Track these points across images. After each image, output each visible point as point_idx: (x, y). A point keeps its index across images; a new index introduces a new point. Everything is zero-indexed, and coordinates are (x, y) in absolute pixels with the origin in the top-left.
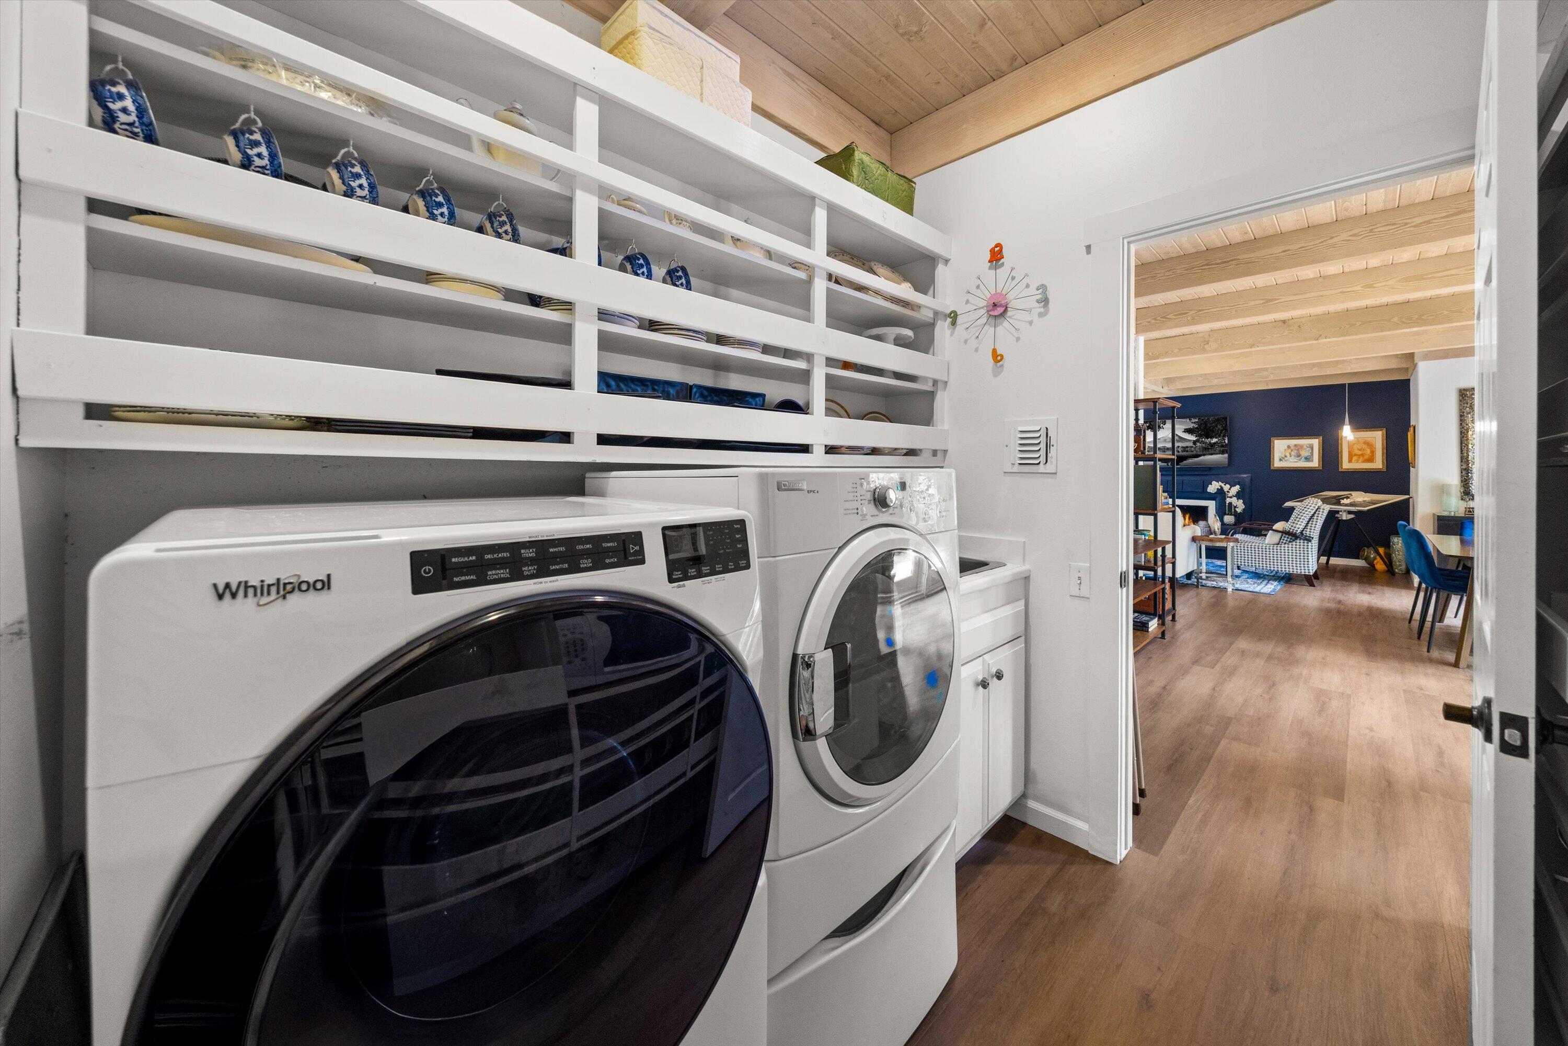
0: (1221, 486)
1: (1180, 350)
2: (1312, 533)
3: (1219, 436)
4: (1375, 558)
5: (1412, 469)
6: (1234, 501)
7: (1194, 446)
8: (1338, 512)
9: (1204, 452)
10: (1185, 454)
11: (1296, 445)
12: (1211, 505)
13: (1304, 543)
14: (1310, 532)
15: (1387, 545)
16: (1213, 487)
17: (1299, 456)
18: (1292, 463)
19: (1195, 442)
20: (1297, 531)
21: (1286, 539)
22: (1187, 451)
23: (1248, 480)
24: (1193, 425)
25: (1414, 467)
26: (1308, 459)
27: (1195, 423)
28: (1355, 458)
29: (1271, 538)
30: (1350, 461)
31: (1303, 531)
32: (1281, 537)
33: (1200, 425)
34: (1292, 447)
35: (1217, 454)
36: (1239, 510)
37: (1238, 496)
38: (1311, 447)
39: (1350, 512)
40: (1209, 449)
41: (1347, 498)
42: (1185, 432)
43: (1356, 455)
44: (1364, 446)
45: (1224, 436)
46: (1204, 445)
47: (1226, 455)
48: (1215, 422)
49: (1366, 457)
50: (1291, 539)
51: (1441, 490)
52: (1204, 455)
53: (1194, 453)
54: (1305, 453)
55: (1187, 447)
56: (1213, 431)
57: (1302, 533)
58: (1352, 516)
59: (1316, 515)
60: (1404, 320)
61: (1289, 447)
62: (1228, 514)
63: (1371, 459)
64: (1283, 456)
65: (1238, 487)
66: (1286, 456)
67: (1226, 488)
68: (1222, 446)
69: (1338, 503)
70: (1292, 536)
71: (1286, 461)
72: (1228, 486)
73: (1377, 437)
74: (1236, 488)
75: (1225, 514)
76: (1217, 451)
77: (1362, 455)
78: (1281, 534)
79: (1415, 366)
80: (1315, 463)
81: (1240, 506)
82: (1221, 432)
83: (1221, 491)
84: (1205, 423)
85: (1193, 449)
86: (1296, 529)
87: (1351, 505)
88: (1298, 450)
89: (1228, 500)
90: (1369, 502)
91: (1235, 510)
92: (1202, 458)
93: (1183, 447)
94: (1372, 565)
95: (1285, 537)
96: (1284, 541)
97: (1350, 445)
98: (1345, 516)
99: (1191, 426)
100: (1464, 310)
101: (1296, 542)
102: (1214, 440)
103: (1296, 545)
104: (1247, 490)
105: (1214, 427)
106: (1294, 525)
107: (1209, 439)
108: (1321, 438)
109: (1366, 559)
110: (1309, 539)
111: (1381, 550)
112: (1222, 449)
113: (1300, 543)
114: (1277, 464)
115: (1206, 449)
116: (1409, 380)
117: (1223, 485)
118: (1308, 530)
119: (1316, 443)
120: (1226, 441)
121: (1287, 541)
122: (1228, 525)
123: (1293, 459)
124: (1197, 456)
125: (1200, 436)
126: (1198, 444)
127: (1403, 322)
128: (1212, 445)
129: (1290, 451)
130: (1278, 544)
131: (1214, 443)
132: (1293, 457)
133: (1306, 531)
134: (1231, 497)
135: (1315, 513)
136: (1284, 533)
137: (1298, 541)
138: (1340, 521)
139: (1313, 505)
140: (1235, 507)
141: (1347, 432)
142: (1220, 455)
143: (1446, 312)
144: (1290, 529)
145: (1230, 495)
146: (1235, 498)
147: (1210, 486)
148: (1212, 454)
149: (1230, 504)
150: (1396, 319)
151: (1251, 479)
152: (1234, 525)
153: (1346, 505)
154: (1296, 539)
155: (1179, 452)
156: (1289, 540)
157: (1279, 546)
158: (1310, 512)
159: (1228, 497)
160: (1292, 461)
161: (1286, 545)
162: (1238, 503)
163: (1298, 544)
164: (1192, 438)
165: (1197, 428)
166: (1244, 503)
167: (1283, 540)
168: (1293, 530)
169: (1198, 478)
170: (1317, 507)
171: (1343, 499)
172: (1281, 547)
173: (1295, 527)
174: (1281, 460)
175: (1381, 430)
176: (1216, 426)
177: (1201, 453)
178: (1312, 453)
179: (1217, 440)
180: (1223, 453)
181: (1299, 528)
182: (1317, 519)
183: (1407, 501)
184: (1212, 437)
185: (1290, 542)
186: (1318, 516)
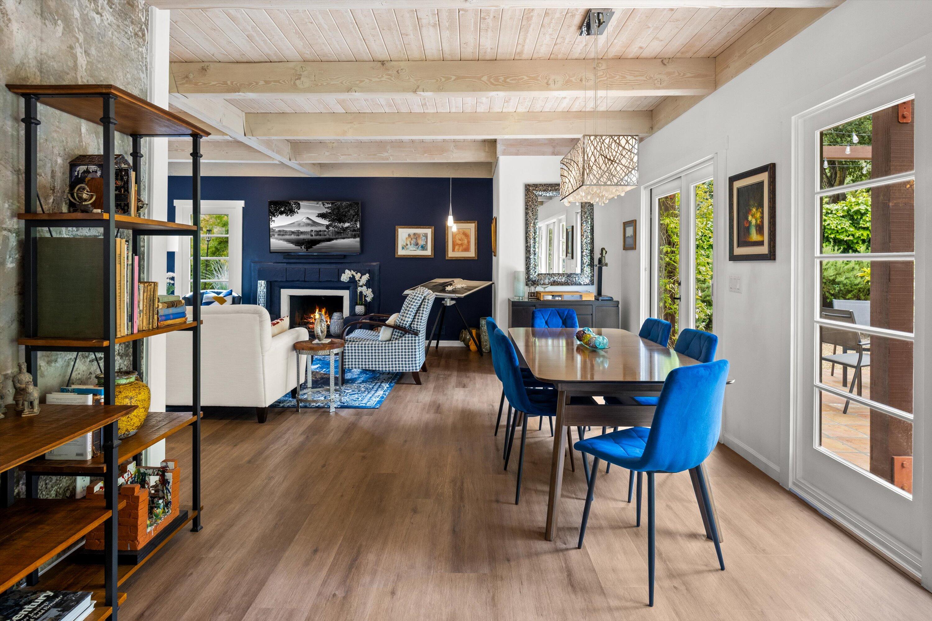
0: (353, 275)
1: (267, 82)
2: (418, 326)
3: (352, 221)
4: (470, 340)
5: (493, 257)
6: (364, 289)
7: (327, 230)
8: (443, 299)
9: (337, 236)
10: (318, 237)
11: (415, 234)
12: (345, 294)
13: (412, 337)
14: (417, 325)
15: (477, 326)
16: (345, 277)
17: (417, 244)
18: (412, 251)
19: (328, 227)
20: (406, 324)
21: (397, 334)
22: (320, 235)
23: (377, 269)
24: (326, 210)
25: (495, 256)
26: (424, 248)
27: (328, 208)
28: (457, 247)
29: (384, 333)
30: (453, 250)
31: (411, 324)
32: (393, 332)
33: (333, 210)
34: (412, 236)
35: (349, 238)
36: (369, 299)
37: (368, 284)
38: (426, 236)
39: (452, 299)
40: (341, 233)
41: (451, 285)
42: (318, 216)
43: (458, 244)
44: (463, 237)
45: (356, 221)
46: (336, 229)
47: (358, 239)
48: (347, 208)
49: (464, 247)
50: (401, 333)
51: (514, 276)
52: (336, 239)
53: (327, 236)
54: (421, 242)
55: (320, 231)
56: (345, 216)
57: (410, 326)
58: (453, 302)
59: (422, 306)
60: (492, 80)
61: (409, 235)
62: (359, 305)
63: (467, 249)
64: (405, 244)
65: (367, 275)
66: (407, 245)
67: (358, 276)
68: (354, 230)
69: (444, 291)
70: (402, 331)
71: (407, 249)
72: (359, 274)
73: (471, 228)
74: (366, 277)
75: (357, 304)
76: (349, 235)
77: (462, 245)
78: (392, 329)
79: (497, 159)
80: (428, 252)
81: (369, 294)
82: (353, 217)
83: (352, 280)
84: (338, 208)
85: (325, 233)
86: (405, 323)
87: (453, 292)
88: (416, 239)
89: (359, 289)
90: (465, 289)
91: (365, 300)
92: (334, 241)
93: (316, 231)
94: (468, 346)
95: (396, 332)
96: (395, 337)
97: (454, 236)
98: (449, 303)
99: (324, 211)
100: (539, 78)
101: (405, 337)
102: (347, 225)
103: (405, 340)
104: (376, 278)
105: (346, 213)
106: (404, 318)
107: (342, 224)
108: (433, 228)
109: (464, 341)
110: (416, 333)
111: (474, 332)
112: (354, 233)
113: (408, 337)
114: (401, 252)
115: (338, 233)
116: (492, 179)
117: (354, 273)
118: (416, 323)
119: (429, 232)
120: (358, 226)
121: (397, 336)
122: (359, 315)
123: (412, 248)
124: (330, 240)
125: (333, 220)
126: (331, 228)
127: (492, 84)
128: (345, 230)
129: (410, 239)
130: (390, 340)
131: (347, 228)
132: (412, 245)
133: (414, 324)
134: (362, 286)
135: (421, 303)
136: (396, 327)
137: (407, 336)
138: (445, 307)
139: (420, 296)
140: (365, 296)
141: (450, 221)
142: (352, 239)
143: (526, 78)
144: (400, 322)
145: (361, 284)
146: (365, 288)
147: (343, 274)
148: (344, 238)
149: (361, 292)
150: (485, 78)
151: (380, 267)
152: (364, 315)
153: (450, 292)
154: (406, 333)
155: (312, 236)
156: (399, 334)
157: (391, 342)
158: (417, 303)
159: (359, 286)
160: (412, 249)
161: (397, 342)
162: (367, 292)
163: (407, 339)
164: (326, 222)
165: (330, 213)
166: (373, 292)
167: (395, 335)
168: (403, 324)
169: (333, 266)
170: (423, 298)
171: (447, 286)
172: (392, 343)
173: (404, 321)
174: (403, 248)
175: (474, 223)
176: (349, 211)
177: (334, 237)
178: (427, 242)
179: (349, 224)
180: (354, 237)
181: (407, 322)
182: (423, 311)
183: (490, 286)
184: (344, 222)
185: (400, 337)
186: (424, 308)
